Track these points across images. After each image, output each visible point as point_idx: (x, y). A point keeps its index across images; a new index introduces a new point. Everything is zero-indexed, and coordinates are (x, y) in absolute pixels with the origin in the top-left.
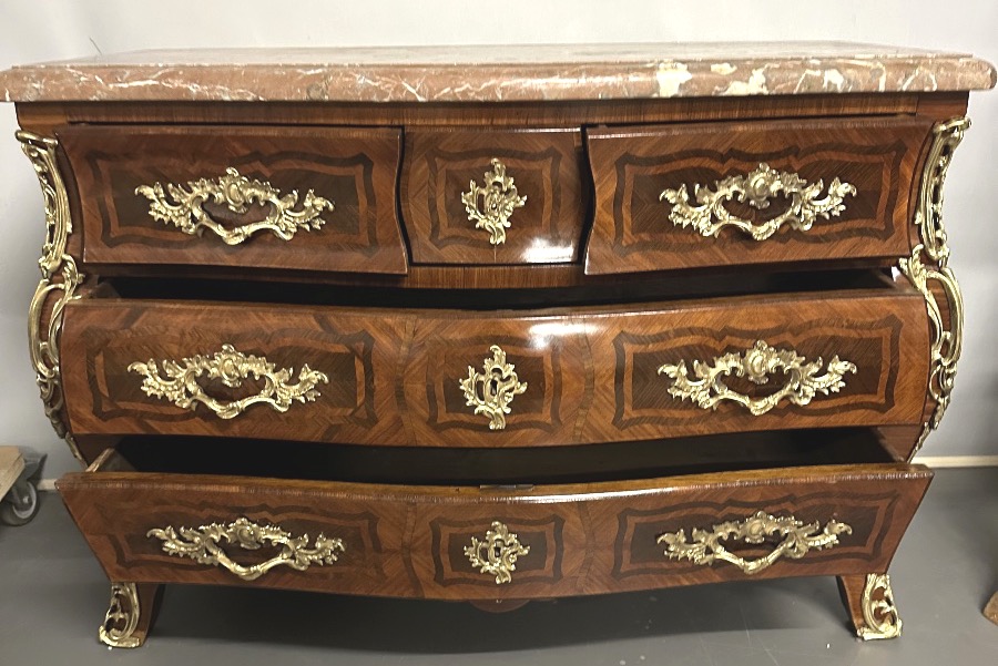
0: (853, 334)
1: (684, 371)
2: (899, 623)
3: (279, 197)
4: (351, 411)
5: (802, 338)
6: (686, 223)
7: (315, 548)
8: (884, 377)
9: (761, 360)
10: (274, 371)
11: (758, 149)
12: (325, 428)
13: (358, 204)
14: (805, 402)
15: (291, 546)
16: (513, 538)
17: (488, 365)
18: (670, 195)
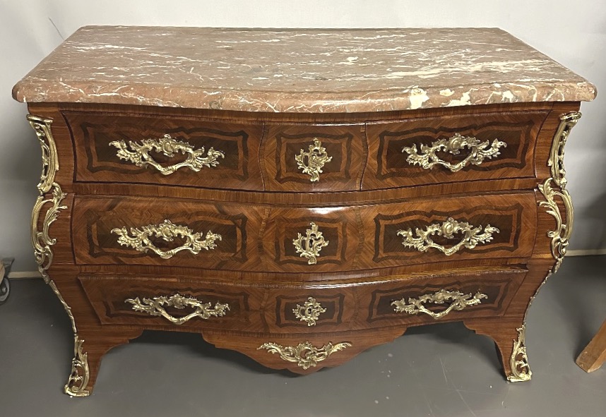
0: (498, 213)
1: (411, 233)
2: (530, 373)
3: (194, 150)
4: (233, 254)
5: (471, 215)
6: (415, 163)
7: (214, 309)
8: (513, 234)
9: (450, 227)
10: (192, 234)
11: (455, 126)
12: (218, 262)
13: (238, 154)
14: (472, 247)
15: (201, 307)
16: (318, 305)
17: (308, 232)
18: (407, 150)
